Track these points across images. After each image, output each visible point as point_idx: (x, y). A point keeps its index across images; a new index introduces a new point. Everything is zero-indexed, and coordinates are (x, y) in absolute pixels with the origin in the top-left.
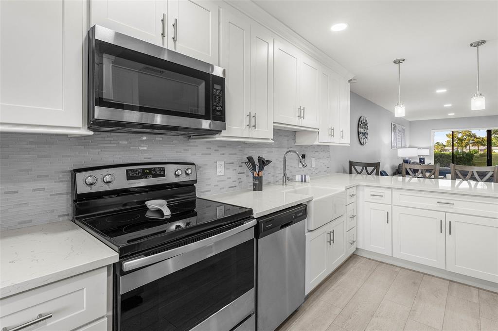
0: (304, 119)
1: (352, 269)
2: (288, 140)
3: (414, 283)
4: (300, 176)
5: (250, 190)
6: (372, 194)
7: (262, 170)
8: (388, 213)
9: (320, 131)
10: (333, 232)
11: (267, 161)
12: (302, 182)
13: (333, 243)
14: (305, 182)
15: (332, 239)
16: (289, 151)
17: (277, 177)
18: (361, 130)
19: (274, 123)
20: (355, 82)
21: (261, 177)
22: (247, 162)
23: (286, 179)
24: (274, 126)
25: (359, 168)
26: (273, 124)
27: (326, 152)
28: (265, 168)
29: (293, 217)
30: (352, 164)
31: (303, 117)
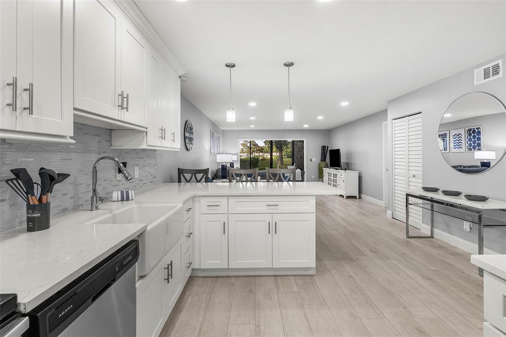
0: (127, 111)
1: (190, 298)
2: (100, 142)
3: (250, 291)
4: (119, 193)
5: (20, 232)
6: (209, 205)
7: (50, 190)
8: (224, 223)
9: (149, 130)
10: (171, 264)
11: (59, 175)
12: (122, 200)
13: (171, 278)
14: (128, 199)
15: (170, 273)
16: (103, 158)
17: (79, 198)
18: (187, 135)
19: (75, 109)
20: (185, 80)
21: (48, 204)
22: (12, 180)
23: (97, 199)
24: (75, 115)
25: (188, 176)
26: (72, 112)
27: (152, 159)
28: (57, 187)
29: (117, 269)
30: (181, 172)
31: (127, 108)
